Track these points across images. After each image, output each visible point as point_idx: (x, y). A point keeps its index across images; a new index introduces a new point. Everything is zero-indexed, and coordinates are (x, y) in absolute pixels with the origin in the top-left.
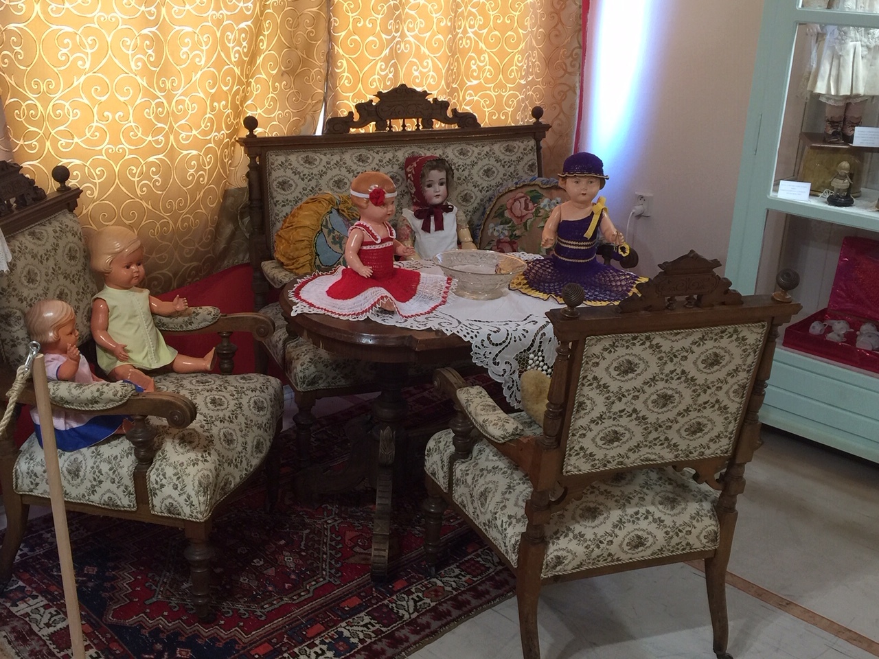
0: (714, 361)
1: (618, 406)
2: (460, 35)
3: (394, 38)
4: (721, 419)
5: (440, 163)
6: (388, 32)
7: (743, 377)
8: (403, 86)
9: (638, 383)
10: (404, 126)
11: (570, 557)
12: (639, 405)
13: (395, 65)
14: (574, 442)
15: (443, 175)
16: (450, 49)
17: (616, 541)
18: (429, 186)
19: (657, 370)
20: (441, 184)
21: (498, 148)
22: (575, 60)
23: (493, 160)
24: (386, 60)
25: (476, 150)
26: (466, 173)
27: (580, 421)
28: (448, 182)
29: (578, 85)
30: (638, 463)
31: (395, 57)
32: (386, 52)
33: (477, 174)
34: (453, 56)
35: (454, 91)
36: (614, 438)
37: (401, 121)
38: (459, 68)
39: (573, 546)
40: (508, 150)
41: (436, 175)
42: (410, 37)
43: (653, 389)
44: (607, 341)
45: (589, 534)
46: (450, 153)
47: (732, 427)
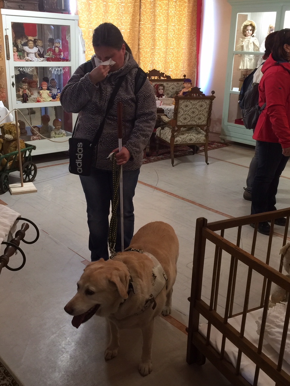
0: (201, 106)
1: (185, 113)
2: (167, 59)
3: (153, 59)
4: (204, 117)
5: (162, 85)
6: (151, 58)
7: (207, 110)
8: (154, 69)
9: (189, 109)
10: (154, 78)
11: (179, 141)
12: (189, 113)
13: (153, 65)
14: (179, 119)
15: (162, 87)
16: (165, 62)
17: (187, 139)
18: (160, 90)
19: (192, 107)
20: (162, 90)
21: (175, 83)
22: (195, 65)
23: (174, 86)
24: (151, 64)
25: (170, 84)
26: (168, 88)
27: (179, 115)
28: (163, 89)
29: (196, 71)
30: (190, 124)
31: (153, 63)
32: (151, 62)
33: (170, 89)
34: (166, 63)
35: (166, 71)
36: (185, 119)
37: (154, 77)
38: (167, 66)
39: (179, 139)
40: (178, 84)
41: (161, 88)
42: (156, 59)
43: (191, 110)
44: (183, 101)
45: (182, 137)
46: (165, 84)
47: (206, 119)
